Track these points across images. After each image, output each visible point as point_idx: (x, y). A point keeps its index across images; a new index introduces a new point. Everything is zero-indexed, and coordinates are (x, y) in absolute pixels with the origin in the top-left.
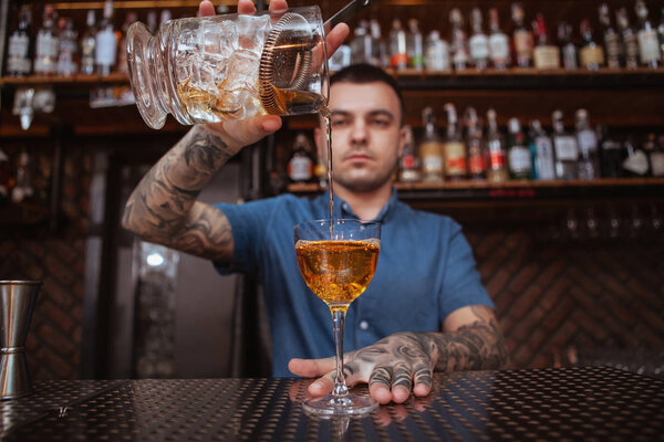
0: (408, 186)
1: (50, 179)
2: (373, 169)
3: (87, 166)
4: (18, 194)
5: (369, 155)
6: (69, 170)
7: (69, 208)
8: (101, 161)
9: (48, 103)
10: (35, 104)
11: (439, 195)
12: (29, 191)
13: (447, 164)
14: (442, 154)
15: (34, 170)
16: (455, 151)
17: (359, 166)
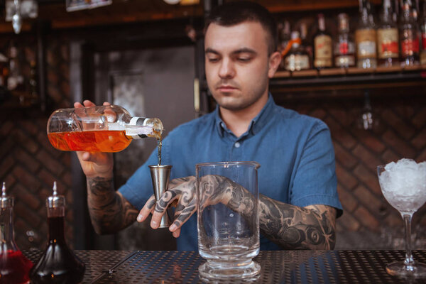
0: (342, 71)
1: (36, 68)
2: (239, 96)
3: (65, 55)
4: (13, 82)
5: (233, 86)
6: (50, 59)
7: (53, 92)
8: (76, 50)
9: (32, 11)
10: (23, 12)
11: (372, 78)
12: (20, 79)
13: (381, 49)
14: (376, 40)
15: (22, 61)
16: (388, 36)
17: (227, 94)
